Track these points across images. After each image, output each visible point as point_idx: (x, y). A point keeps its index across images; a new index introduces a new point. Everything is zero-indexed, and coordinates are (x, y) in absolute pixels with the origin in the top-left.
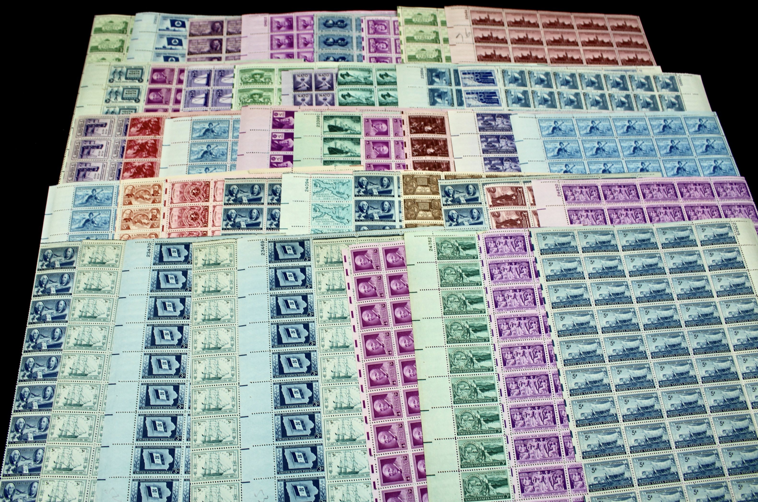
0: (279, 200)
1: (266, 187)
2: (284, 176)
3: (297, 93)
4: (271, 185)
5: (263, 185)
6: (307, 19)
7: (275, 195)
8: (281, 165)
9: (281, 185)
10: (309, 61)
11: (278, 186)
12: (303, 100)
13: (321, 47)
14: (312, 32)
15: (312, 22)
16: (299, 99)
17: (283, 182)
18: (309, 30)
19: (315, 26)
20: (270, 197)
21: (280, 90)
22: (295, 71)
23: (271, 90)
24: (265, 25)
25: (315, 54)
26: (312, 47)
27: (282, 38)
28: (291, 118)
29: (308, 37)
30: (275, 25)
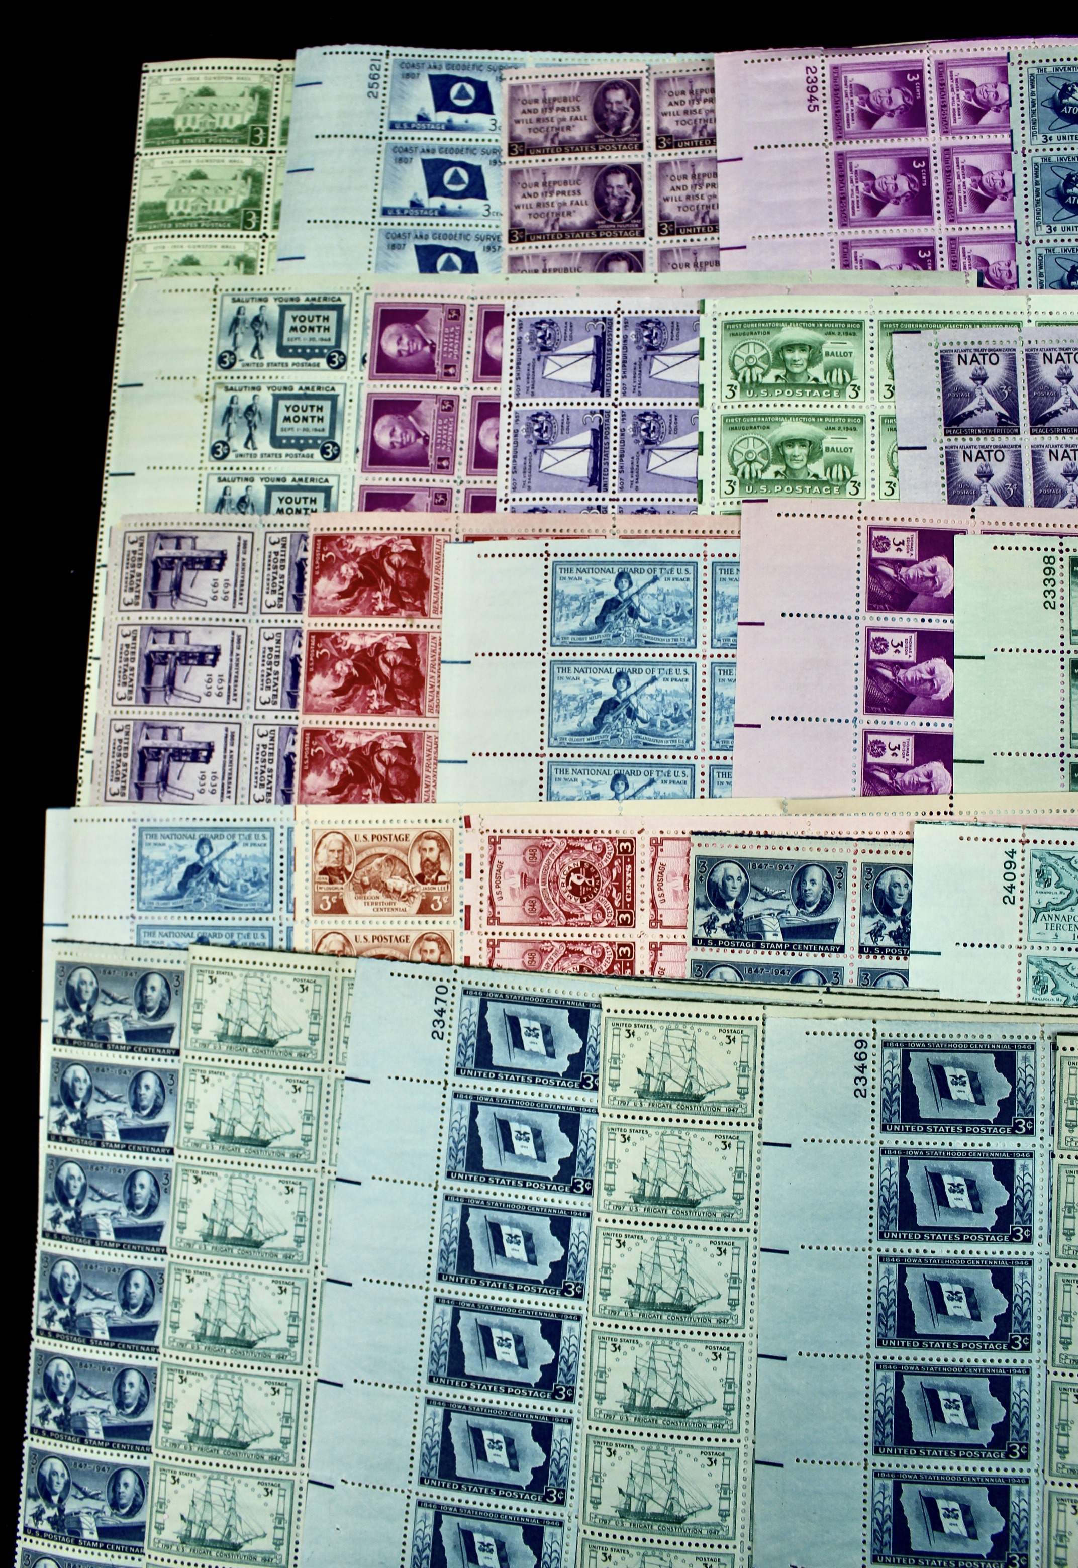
0: (902, 936)
1: (854, 876)
2: (920, 832)
3: (959, 441)
4: (873, 871)
5: (841, 867)
6: (982, 77)
7: (888, 912)
8: (907, 777)
9: (908, 870)
10: (999, 285)
11: (900, 877)
12: (985, 476)
13: (1047, 216)
14: (1006, 139)
15: (1004, 94)
16: (968, 471)
17: (920, 859)
18: (991, 129)
19: (1015, 111)
20: (869, 923)
21: (889, 423)
22: (947, 335)
23: (853, 423)
24: (813, 106)
25: (1021, 249)
26: (1009, 216)
27: (883, 168)
28: (940, 562)
29: (988, 164)
30: (852, 104)
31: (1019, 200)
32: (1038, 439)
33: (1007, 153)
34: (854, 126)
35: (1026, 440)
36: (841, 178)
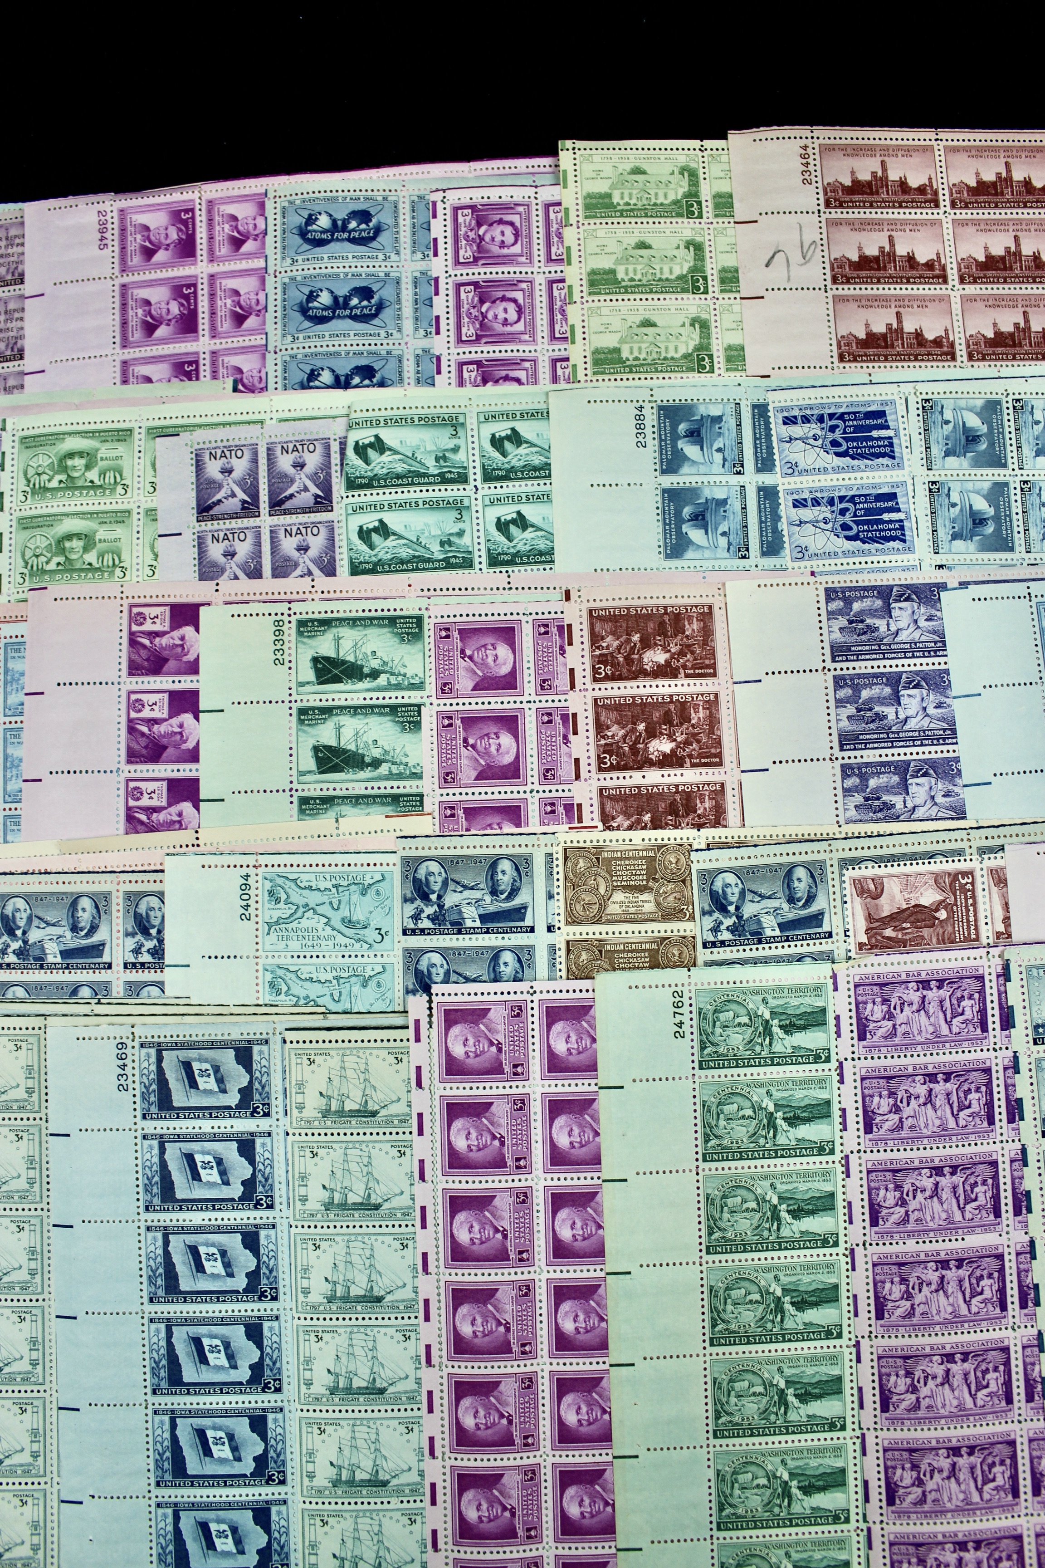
0: (158, 952)
1: (118, 904)
2: (170, 863)
3: (209, 526)
4: (132, 898)
5: (107, 896)
7: (145, 932)
8: (162, 817)
9: (161, 896)
10: (251, 390)
11: (154, 902)
12: (230, 554)
13: (292, 328)
14: (260, 263)
15: (261, 225)
16: (215, 551)
17: (170, 885)
18: (250, 256)
19: (269, 239)
20: (131, 943)
21: (151, 514)
22: (201, 436)
23: (121, 517)
24: (103, 244)
25: (270, 357)
26: (261, 330)
27: (159, 296)
28: (188, 630)
29: (246, 286)
30: (135, 241)
31: (270, 315)
32: (276, 520)
33: (262, 275)
34: (136, 260)
35: (265, 521)
36: (124, 305)
